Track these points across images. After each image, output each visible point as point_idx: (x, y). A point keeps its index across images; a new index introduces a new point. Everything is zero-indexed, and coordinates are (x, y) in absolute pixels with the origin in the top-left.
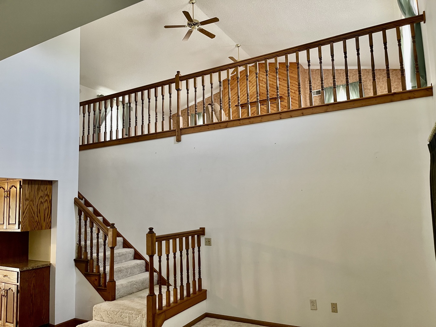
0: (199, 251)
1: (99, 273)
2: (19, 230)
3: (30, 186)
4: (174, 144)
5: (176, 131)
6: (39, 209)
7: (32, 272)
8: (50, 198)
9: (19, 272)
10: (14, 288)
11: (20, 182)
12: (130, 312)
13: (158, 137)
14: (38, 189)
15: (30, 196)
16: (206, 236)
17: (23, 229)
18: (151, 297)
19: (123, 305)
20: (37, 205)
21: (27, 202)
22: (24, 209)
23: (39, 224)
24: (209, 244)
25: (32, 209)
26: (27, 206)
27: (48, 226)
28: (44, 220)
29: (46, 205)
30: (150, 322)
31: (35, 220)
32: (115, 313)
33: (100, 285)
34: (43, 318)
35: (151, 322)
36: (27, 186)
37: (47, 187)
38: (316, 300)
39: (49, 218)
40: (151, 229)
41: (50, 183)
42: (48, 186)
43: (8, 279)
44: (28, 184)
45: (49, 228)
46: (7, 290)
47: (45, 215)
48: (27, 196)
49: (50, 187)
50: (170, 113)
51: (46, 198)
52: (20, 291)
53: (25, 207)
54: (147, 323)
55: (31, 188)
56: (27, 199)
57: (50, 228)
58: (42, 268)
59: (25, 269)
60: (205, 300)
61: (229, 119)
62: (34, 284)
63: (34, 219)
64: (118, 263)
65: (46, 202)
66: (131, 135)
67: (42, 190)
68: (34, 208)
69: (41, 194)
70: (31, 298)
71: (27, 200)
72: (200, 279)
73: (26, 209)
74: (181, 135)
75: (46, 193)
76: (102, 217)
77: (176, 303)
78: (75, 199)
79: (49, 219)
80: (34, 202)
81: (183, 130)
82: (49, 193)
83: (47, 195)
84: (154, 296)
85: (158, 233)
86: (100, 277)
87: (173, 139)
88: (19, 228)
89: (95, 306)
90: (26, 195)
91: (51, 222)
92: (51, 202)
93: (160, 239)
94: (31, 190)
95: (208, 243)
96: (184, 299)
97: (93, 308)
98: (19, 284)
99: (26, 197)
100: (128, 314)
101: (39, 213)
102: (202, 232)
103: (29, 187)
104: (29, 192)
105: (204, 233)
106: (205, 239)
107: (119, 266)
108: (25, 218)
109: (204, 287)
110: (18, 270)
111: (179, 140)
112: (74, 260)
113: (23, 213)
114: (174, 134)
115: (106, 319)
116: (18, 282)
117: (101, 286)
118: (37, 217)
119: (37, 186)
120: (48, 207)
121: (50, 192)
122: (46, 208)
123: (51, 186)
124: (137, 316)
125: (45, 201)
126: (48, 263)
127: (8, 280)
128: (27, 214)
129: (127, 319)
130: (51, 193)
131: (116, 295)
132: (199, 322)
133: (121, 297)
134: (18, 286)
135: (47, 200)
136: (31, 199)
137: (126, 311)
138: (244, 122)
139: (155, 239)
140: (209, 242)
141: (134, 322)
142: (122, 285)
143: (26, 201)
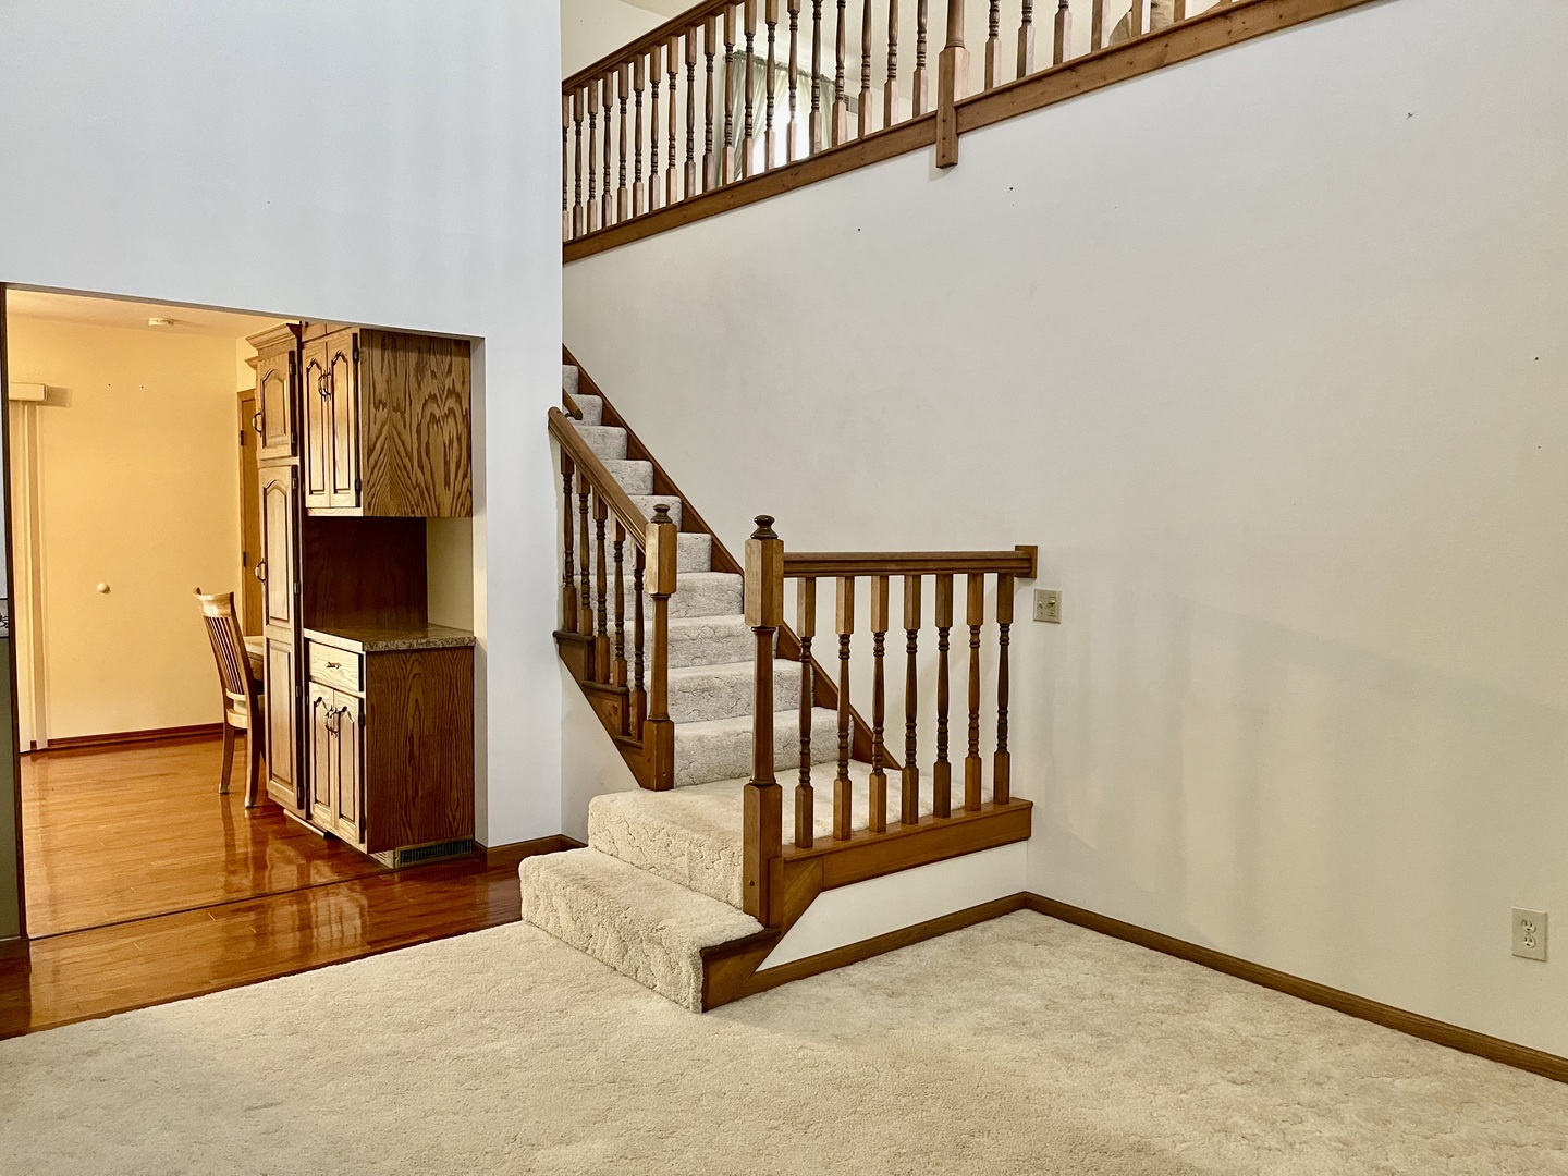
0: (1004, 642)
1: (624, 689)
2: (358, 513)
3: (388, 354)
4: (931, 179)
5: (940, 117)
6: (427, 443)
7: (411, 662)
8: (465, 405)
9: (364, 653)
10: (354, 709)
11: (355, 336)
12: (696, 837)
13: (868, 158)
14: (420, 369)
15: (389, 392)
16: (1043, 581)
17: (369, 507)
18: (757, 791)
19: (684, 810)
20: (419, 425)
21: (382, 414)
22: (374, 439)
23: (429, 494)
24: (1052, 615)
25: (400, 438)
26: (383, 425)
27: (462, 505)
28: (447, 484)
29: (450, 428)
30: (752, 884)
31: (414, 481)
32: (651, 833)
33: (626, 732)
34: (454, 818)
35: (757, 888)
36: (377, 353)
37: (451, 364)
38: (1546, 914)
39: (465, 476)
40: (765, 523)
41: (464, 346)
42: (456, 360)
43: (338, 677)
44: (383, 347)
45: (463, 513)
46: (340, 713)
47: (447, 463)
48: (381, 387)
49: (463, 362)
50: (920, 37)
51: (451, 403)
52: (370, 717)
53: (374, 431)
54: (744, 887)
55: (392, 363)
56: (380, 402)
57: (470, 514)
58: (444, 649)
59: (381, 646)
60: (1024, 843)
61: (1176, 20)
62: (417, 701)
63: (409, 477)
64: (711, 664)
65: (451, 416)
66: (773, 163)
67: (433, 372)
68: (406, 437)
69: (430, 387)
70: (409, 748)
71: (379, 404)
72: (1002, 756)
73: (377, 438)
74: (958, 135)
75: (448, 383)
76: (677, 498)
77: (879, 832)
78: (553, 412)
79: (463, 479)
80: (407, 416)
81: (964, 111)
82: (458, 387)
83: (452, 392)
84: (772, 789)
85: (795, 540)
86: (628, 701)
87: (926, 157)
88: (358, 505)
89: (595, 799)
90: (377, 386)
91: (470, 491)
92: (467, 418)
93: (809, 568)
94: (392, 368)
95: (1046, 612)
96: (917, 822)
97: (590, 806)
98: (363, 695)
99: (377, 392)
100: (687, 844)
101: (428, 454)
102: (1020, 565)
103: (386, 360)
104: (385, 380)
105: (1031, 568)
106: (1041, 594)
107: (706, 674)
108: (376, 469)
109: (1020, 788)
110: (357, 646)
111: (947, 163)
112: (555, 634)
113: (370, 451)
114: (932, 133)
115: (625, 852)
116: (361, 690)
117: (630, 734)
118: (421, 467)
119: (413, 357)
120: (459, 439)
121: (463, 382)
122: (451, 442)
123: (466, 360)
124: (716, 856)
125: (447, 416)
126: (466, 636)
127: (340, 678)
128: (382, 456)
129: (685, 858)
130: (467, 386)
131: (676, 772)
132: (986, 924)
133: (694, 783)
134: (361, 700)
135: (451, 410)
136: (395, 405)
137: (683, 831)
138: (1247, 25)
139: (778, 567)
140: (1049, 609)
141: (706, 876)
142: (700, 739)
143: (377, 408)
